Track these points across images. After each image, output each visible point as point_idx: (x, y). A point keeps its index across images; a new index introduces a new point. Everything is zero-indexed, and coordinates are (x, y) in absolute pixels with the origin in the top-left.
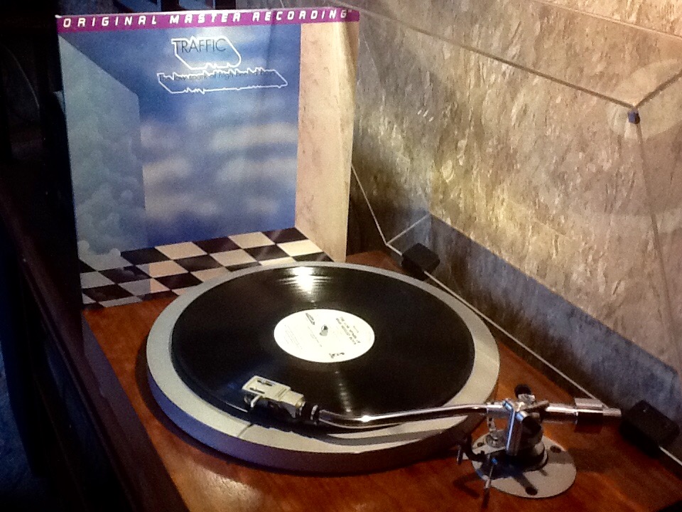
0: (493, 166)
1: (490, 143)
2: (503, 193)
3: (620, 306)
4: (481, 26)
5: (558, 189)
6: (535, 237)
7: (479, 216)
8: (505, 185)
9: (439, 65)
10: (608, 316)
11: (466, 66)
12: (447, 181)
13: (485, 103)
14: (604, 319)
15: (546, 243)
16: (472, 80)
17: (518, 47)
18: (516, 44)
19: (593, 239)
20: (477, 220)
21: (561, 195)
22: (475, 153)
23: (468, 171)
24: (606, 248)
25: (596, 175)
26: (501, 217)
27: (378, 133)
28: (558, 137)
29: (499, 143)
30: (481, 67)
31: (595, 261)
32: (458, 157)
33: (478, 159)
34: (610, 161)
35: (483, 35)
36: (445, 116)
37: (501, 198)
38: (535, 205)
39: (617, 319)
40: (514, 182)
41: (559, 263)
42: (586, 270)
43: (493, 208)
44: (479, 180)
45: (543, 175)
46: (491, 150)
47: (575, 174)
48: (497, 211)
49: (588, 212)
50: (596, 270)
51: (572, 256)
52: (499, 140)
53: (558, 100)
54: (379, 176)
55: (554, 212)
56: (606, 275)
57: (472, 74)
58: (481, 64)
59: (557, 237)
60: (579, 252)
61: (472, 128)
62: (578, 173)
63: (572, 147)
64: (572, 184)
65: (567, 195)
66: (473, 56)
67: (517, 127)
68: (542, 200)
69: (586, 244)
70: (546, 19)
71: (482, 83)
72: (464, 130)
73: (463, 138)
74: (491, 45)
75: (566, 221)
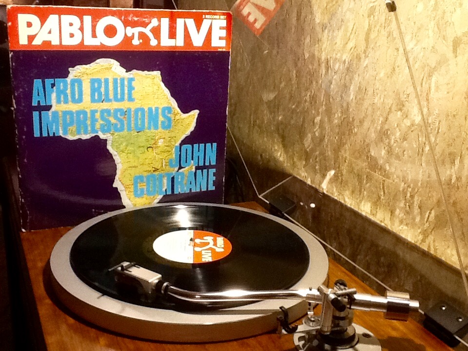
0: (338, 134)
1: (336, 116)
2: (345, 153)
3: (431, 232)
4: (329, 31)
5: (384, 144)
6: (368, 185)
9: (302, 64)
10: (423, 241)
11: (319, 61)
12: (308, 150)
13: (332, 86)
14: (421, 243)
15: (376, 188)
16: (323, 70)
17: (354, 41)
18: (352, 40)
19: (410, 180)
22: (326, 125)
23: (322, 139)
24: (419, 184)
25: (410, 127)
26: (344, 172)
27: (263, 122)
28: (383, 103)
29: (342, 115)
30: (329, 60)
31: (412, 197)
32: (315, 130)
33: (328, 129)
35: (330, 38)
36: (306, 101)
37: (344, 157)
38: (368, 159)
39: (430, 243)
40: (353, 144)
41: (385, 203)
42: (406, 205)
43: (339, 166)
45: (373, 134)
46: (337, 121)
47: (395, 129)
48: (342, 167)
49: (405, 158)
50: (413, 203)
51: (396, 195)
52: (342, 113)
53: (382, 75)
54: (263, 155)
55: (381, 162)
56: (420, 207)
57: (323, 65)
58: (329, 57)
60: (400, 191)
61: (324, 106)
63: (393, 108)
64: (393, 137)
65: (390, 147)
66: (324, 53)
67: (354, 100)
68: (373, 154)
69: (405, 184)
70: (372, 16)
71: (330, 71)
72: (319, 109)
73: (318, 115)
74: (336, 43)
75: (390, 168)
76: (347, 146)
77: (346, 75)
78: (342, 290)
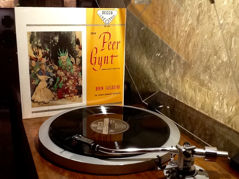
0: (183, 68)
1: (182, 60)
2: (187, 78)
3: (233, 117)
4: (178, 17)
5: (207, 72)
6: (199, 94)
7: (179, 89)
8: (188, 75)
9: (164, 33)
10: (229, 122)
11: (173, 32)
12: (168, 77)
13: (180, 44)
14: (228, 123)
15: (204, 95)
16: (175, 36)
17: (191, 21)
18: (190, 20)
19: (221, 91)
20: (178, 91)
21: (209, 75)
22: (177, 64)
23: (175, 72)
24: (227, 93)
25: (221, 64)
26: (187, 88)
27: (144, 64)
28: (207, 52)
29: (185, 59)
30: (178, 31)
31: (223, 99)
32: (171, 67)
33: (178, 66)
34: (226, 57)
35: (178, 20)
36: (166, 52)
37: (187, 80)
38: (199, 81)
39: (232, 123)
40: (191, 73)
41: (209, 103)
42: (219, 104)
43: (184, 85)
44: (179, 75)
45: (202, 68)
46: (183, 62)
47: (213, 65)
48: (186, 85)
49: (219, 80)
50: (223, 102)
51: (214, 99)
52: (185, 57)
53: (206, 37)
54: (144, 80)
55: (206, 82)
56: (227, 105)
57: (175, 34)
58: (178, 29)
59: (208, 92)
60: (216, 97)
61: (176, 55)
62: (214, 65)
63: (212, 54)
64: (212, 69)
65: (211, 74)
66: (175, 27)
67: (191, 51)
68: (202, 78)
69: (219, 93)
70: (200, 8)
71: (179, 37)
72: (173, 56)
73: (173, 59)
74: (182, 22)
75: (211, 85)
76: (188, 74)
77: (187, 38)
78: (188, 147)
